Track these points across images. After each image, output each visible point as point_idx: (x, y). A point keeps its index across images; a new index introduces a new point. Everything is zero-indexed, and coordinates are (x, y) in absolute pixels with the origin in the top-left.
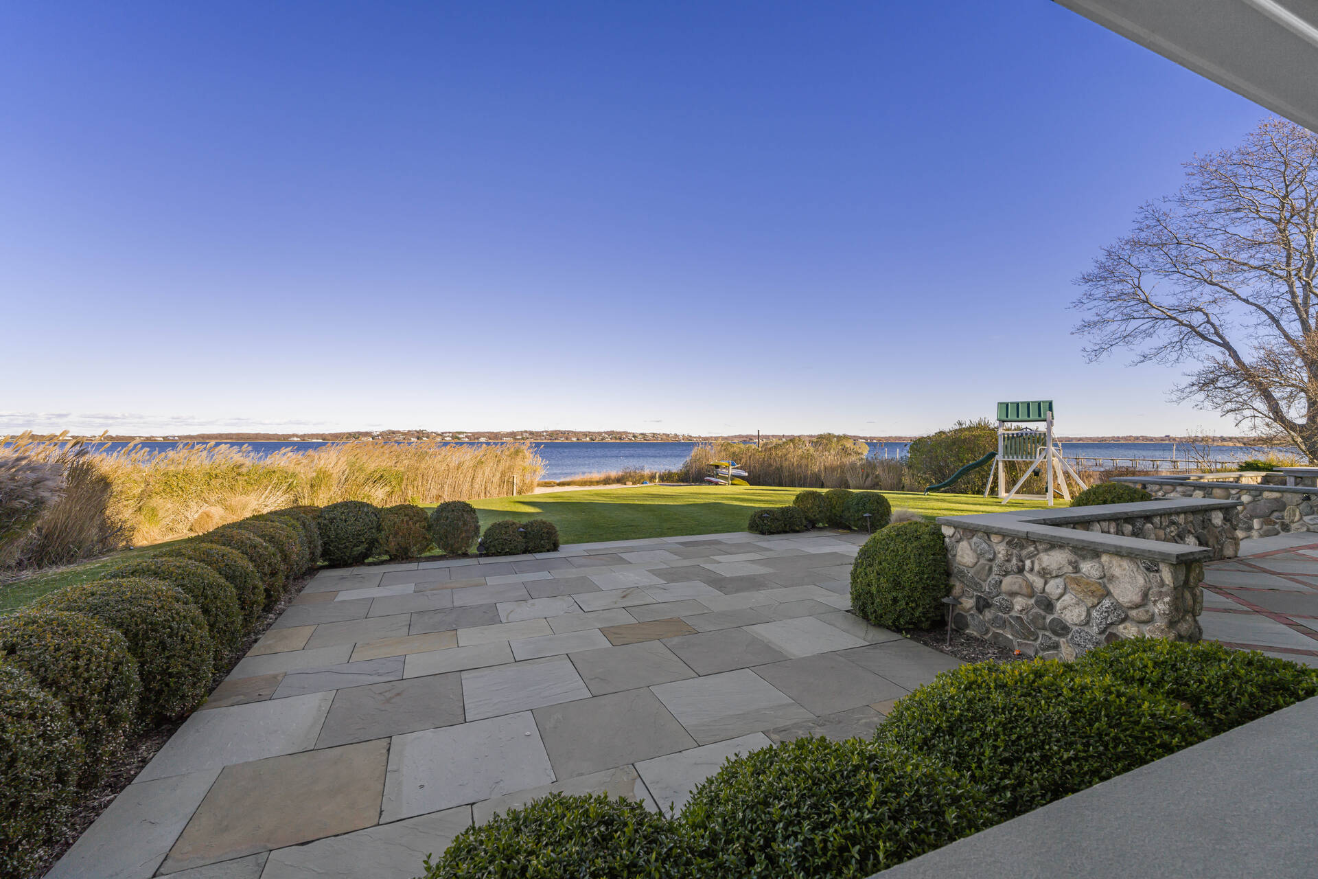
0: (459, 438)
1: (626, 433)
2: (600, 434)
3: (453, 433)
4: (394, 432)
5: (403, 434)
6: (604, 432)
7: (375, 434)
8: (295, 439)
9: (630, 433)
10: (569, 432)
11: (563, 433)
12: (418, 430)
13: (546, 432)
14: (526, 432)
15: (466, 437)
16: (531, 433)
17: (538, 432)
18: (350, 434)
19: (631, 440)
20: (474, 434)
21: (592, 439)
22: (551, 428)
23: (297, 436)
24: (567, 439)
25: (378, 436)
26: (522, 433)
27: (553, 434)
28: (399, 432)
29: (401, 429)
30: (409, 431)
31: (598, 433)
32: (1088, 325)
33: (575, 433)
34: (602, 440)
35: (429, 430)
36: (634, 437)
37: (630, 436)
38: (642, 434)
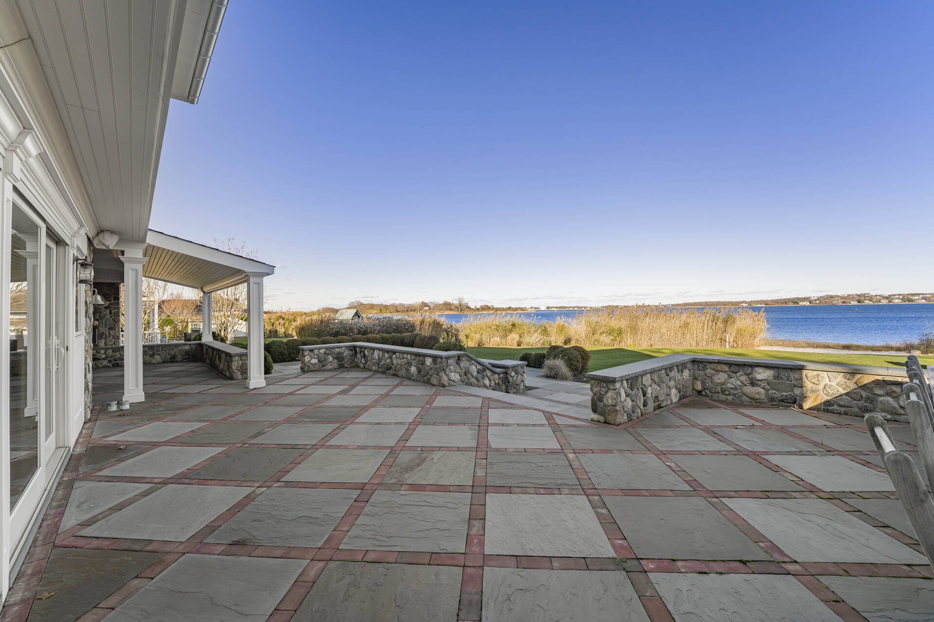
3: (903, 295)
4: (832, 297)
5: (842, 298)
7: (813, 299)
8: (744, 305)
12: (859, 293)
15: (923, 298)
18: (789, 300)
23: (745, 302)
25: (816, 300)
28: (838, 296)
29: (840, 294)
35: (873, 293)
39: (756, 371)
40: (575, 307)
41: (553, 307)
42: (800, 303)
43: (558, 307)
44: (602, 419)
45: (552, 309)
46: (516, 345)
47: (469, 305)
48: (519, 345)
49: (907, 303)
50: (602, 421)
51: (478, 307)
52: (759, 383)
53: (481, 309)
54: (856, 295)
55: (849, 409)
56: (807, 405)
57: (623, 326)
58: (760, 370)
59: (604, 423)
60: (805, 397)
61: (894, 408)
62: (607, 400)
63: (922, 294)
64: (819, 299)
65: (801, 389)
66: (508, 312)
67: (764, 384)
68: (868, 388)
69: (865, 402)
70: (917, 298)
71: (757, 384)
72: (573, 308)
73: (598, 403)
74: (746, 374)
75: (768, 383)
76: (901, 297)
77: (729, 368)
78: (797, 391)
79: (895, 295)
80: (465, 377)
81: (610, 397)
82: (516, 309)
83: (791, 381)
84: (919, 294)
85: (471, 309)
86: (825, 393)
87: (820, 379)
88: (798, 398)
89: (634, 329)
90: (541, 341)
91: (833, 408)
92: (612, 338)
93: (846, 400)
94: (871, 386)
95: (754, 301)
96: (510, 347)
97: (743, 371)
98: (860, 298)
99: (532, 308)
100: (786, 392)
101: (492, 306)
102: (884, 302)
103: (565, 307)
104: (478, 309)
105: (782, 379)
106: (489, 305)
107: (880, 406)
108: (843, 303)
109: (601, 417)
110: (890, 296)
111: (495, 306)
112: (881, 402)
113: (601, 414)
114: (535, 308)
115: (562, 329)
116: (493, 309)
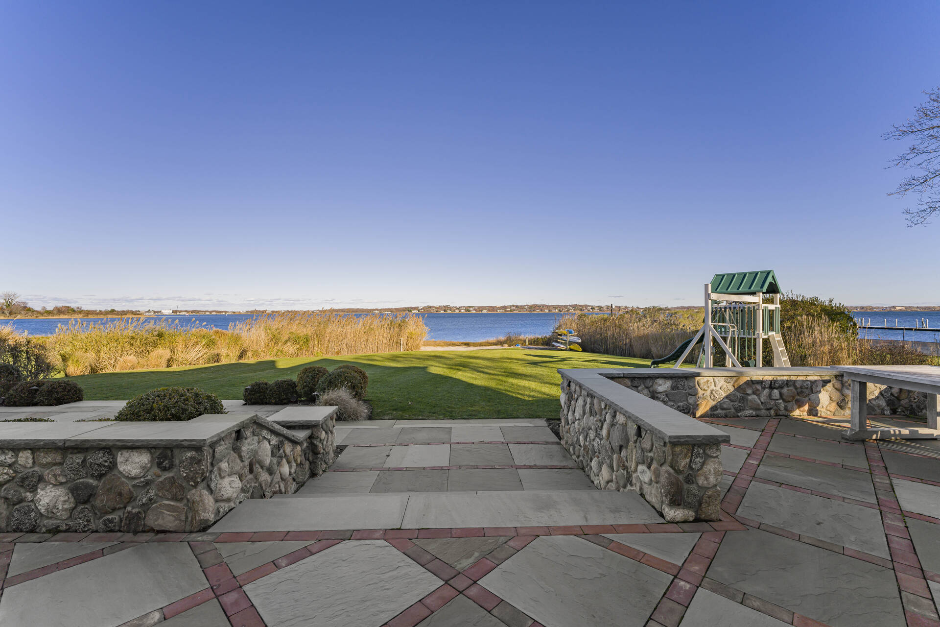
0: (469, 311)
1: (586, 306)
2: (566, 306)
4: (431, 307)
5: (437, 308)
6: (570, 306)
9: (589, 306)
10: (544, 305)
11: (539, 306)
13: (527, 305)
14: (513, 306)
15: (474, 309)
16: (517, 307)
17: (522, 306)
18: (406, 308)
19: (589, 311)
20: (479, 307)
21: (559, 311)
22: (531, 303)
24: (541, 311)
26: (511, 306)
27: (532, 307)
28: (434, 307)
30: (440, 306)
31: (565, 306)
32: (910, 184)
33: (548, 307)
34: (567, 311)
35: (452, 305)
36: (592, 308)
37: (589, 308)
38: (599, 306)
39: (656, 383)
40: (213, 311)
41: (182, 311)
42: (413, 311)
43: (189, 311)
44: (690, 514)
45: (181, 314)
46: (165, 365)
47: (30, 305)
48: (168, 366)
49: (467, 312)
50: (691, 519)
51: (50, 308)
52: (659, 395)
53: (55, 312)
54: (443, 306)
55: (728, 411)
56: (698, 414)
57: (310, 334)
58: (660, 381)
59: (694, 521)
60: (698, 405)
61: (758, 405)
62: (707, 479)
63: (474, 307)
64: (423, 308)
65: (694, 397)
66: (110, 316)
67: (664, 397)
68: (742, 389)
69: (739, 402)
70: (472, 309)
71: (657, 397)
72: (211, 312)
73: (686, 486)
74: (647, 388)
75: (667, 395)
76: (465, 308)
77: (632, 382)
78: (691, 400)
79: (462, 307)
80: (250, 476)
81: (713, 472)
82: (124, 313)
83: (685, 390)
84: (472, 307)
85: (34, 311)
86: (712, 398)
87: (709, 385)
88: (691, 406)
89: (319, 336)
90: (204, 357)
91: (717, 412)
92: (298, 346)
93: (728, 404)
94: (743, 387)
95: (384, 309)
96: (155, 370)
97: (644, 383)
98: (446, 308)
99: (149, 311)
100: (681, 402)
101: (78, 308)
102: (457, 311)
103: (198, 312)
104: (49, 313)
105: (678, 389)
106: (73, 306)
107: (750, 404)
108: (437, 311)
109: (690, 513)
110: (460, 307)
111: (85, 308)
112: (751, 401)
113: (688, 506)
114: (155, 312)
115: (237, 339)
116: (81, 312)
